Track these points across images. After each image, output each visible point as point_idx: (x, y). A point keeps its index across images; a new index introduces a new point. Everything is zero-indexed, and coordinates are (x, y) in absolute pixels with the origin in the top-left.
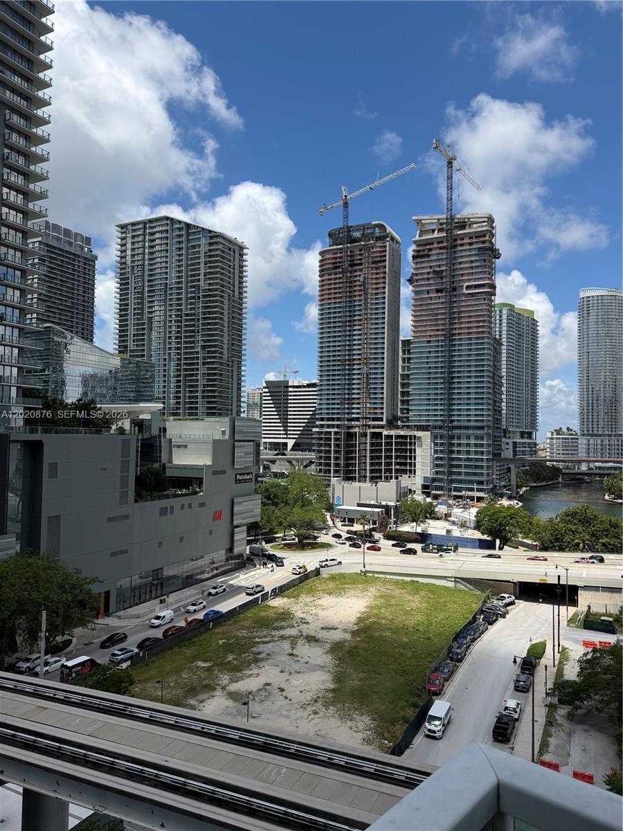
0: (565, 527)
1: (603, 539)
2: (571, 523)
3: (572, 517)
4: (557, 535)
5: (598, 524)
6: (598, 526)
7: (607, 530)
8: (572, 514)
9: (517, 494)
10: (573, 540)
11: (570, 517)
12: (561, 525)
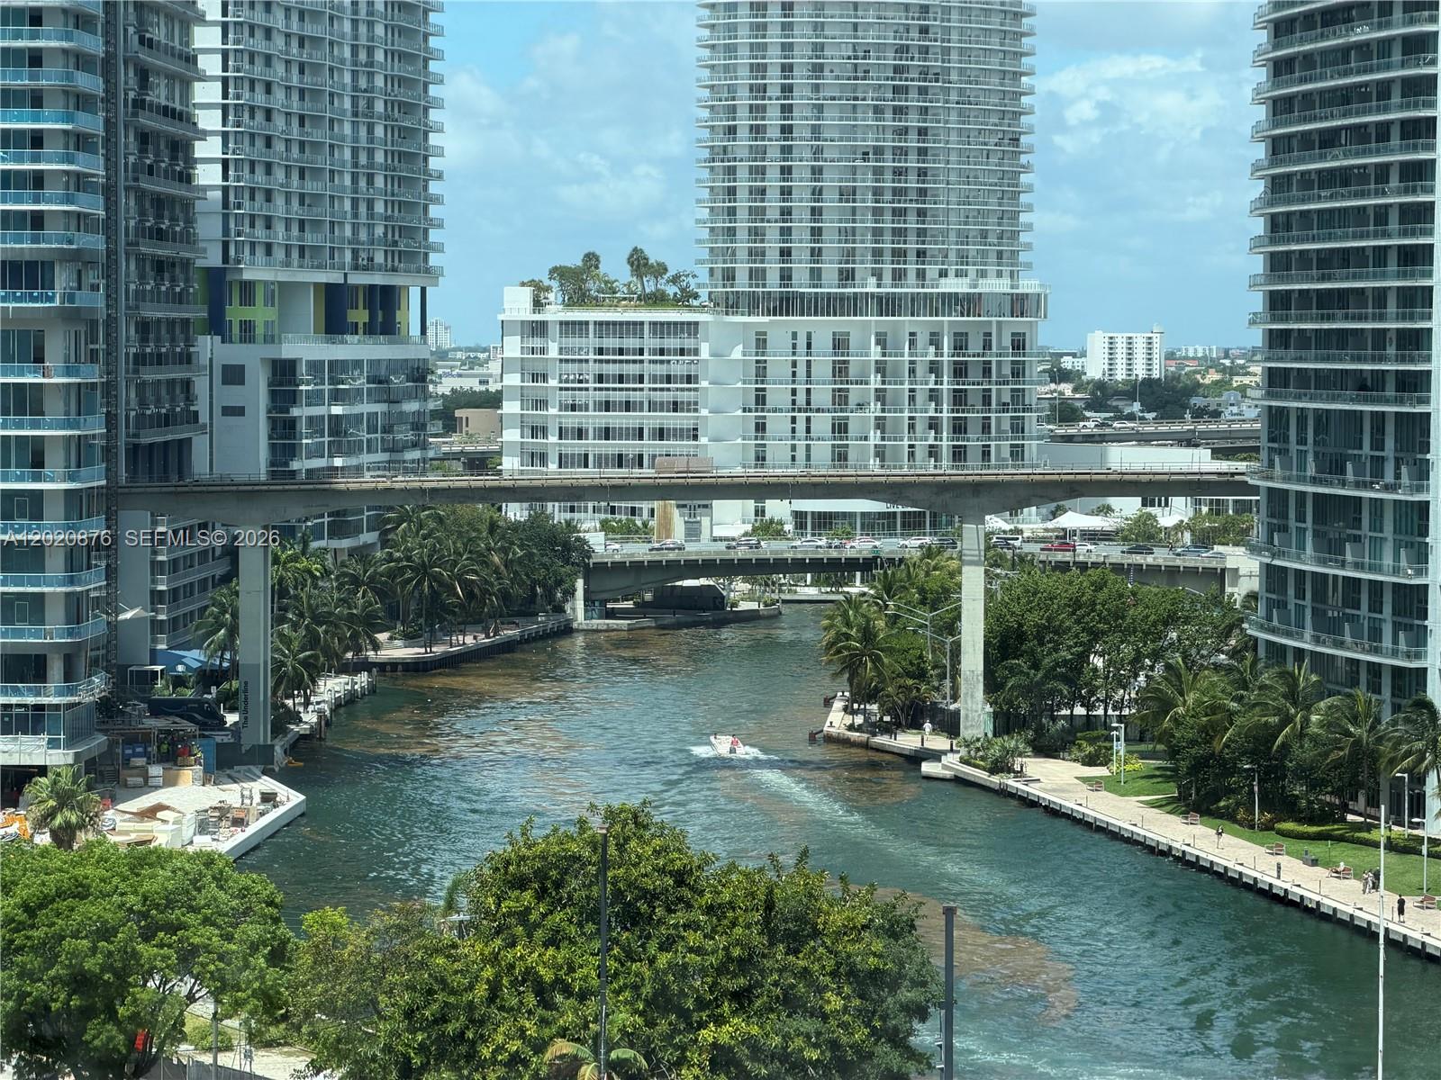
0: (494, 959)
1: (720, 1021)
2: (530, 930)
3: (541, 895)
4: (442, 1019)
5: (692, 926)
6: (693, 938)
7: (745, 964)
8: (541, 875)
9: (278, 728)
10: (540, 1047)
11: (528, 896)
12: (472, 949)
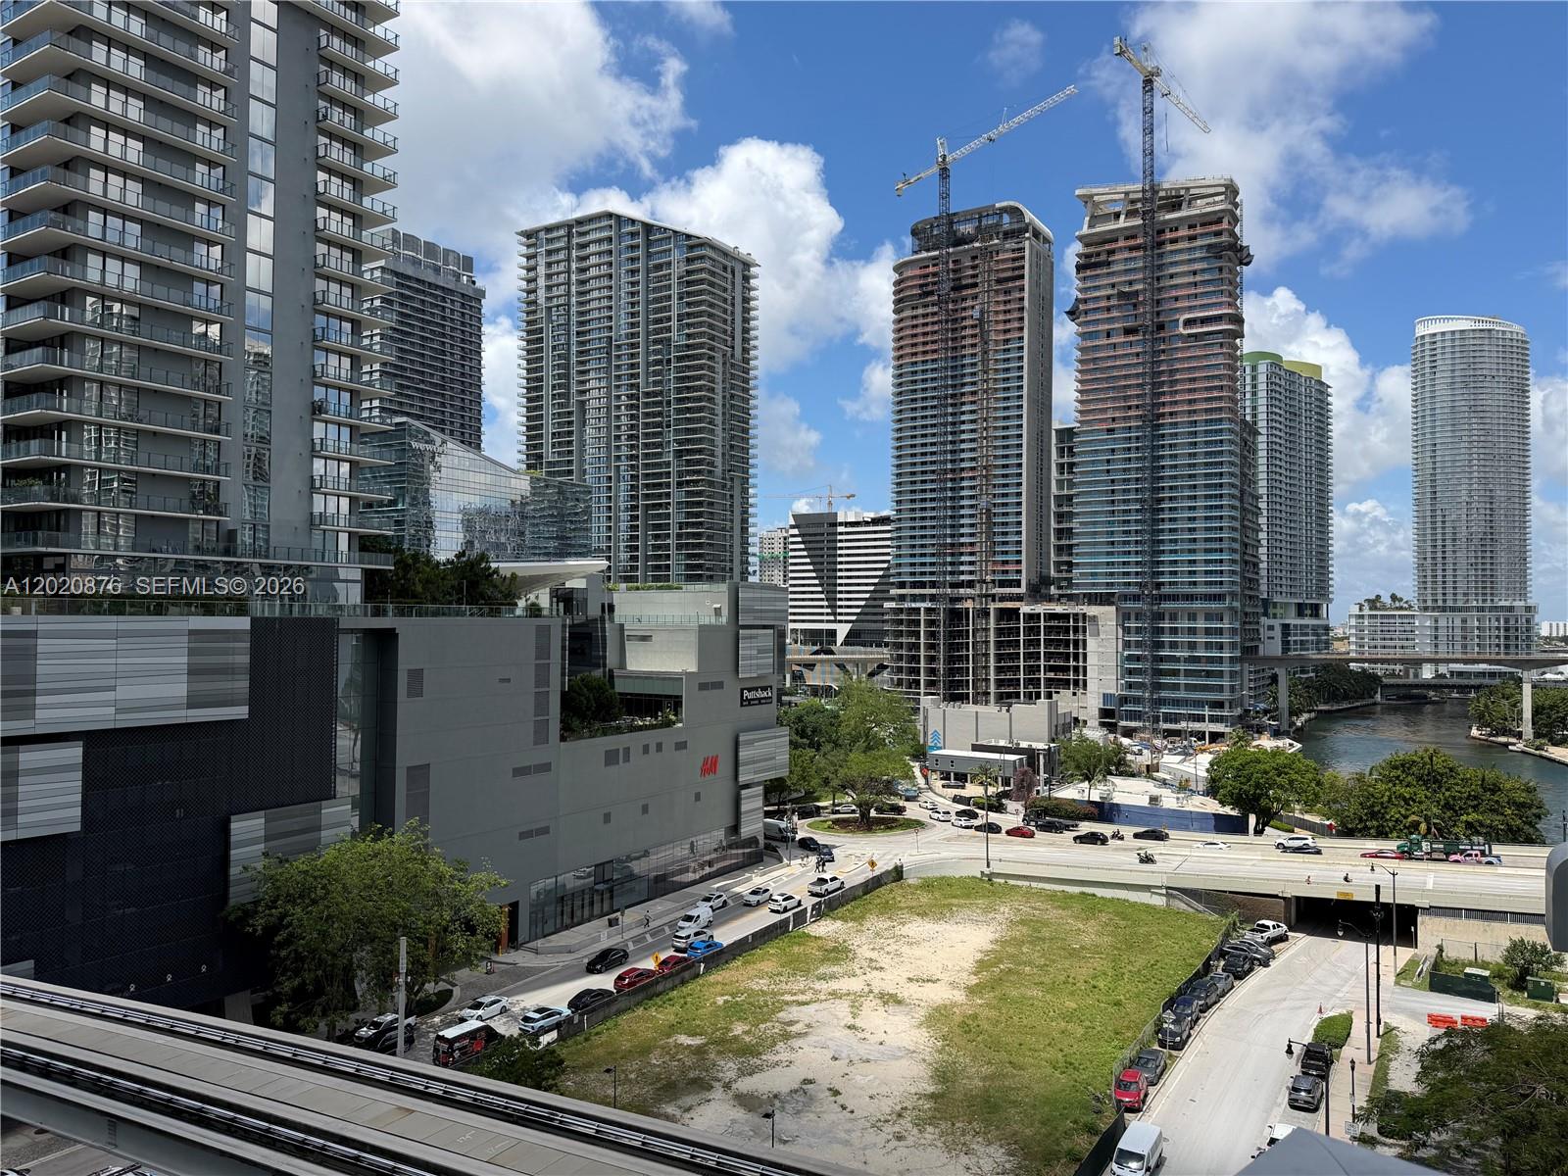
0: (1389, 790)
1: (1468, 814)
2: (1401, 782)
3: (1403, 771)
4: (1373, 806)
5: (1457, 784)
6: (1457, 788)
7: (1476, 798)
8: (1403, 765)
9: (1291, 726)
10: (1406, 817)
11: (1399, 772)
12: (1381, 786)
